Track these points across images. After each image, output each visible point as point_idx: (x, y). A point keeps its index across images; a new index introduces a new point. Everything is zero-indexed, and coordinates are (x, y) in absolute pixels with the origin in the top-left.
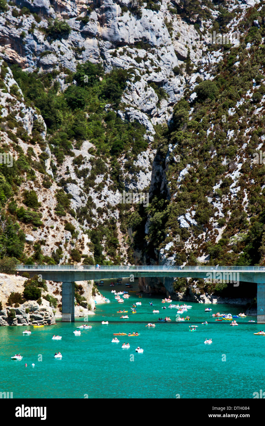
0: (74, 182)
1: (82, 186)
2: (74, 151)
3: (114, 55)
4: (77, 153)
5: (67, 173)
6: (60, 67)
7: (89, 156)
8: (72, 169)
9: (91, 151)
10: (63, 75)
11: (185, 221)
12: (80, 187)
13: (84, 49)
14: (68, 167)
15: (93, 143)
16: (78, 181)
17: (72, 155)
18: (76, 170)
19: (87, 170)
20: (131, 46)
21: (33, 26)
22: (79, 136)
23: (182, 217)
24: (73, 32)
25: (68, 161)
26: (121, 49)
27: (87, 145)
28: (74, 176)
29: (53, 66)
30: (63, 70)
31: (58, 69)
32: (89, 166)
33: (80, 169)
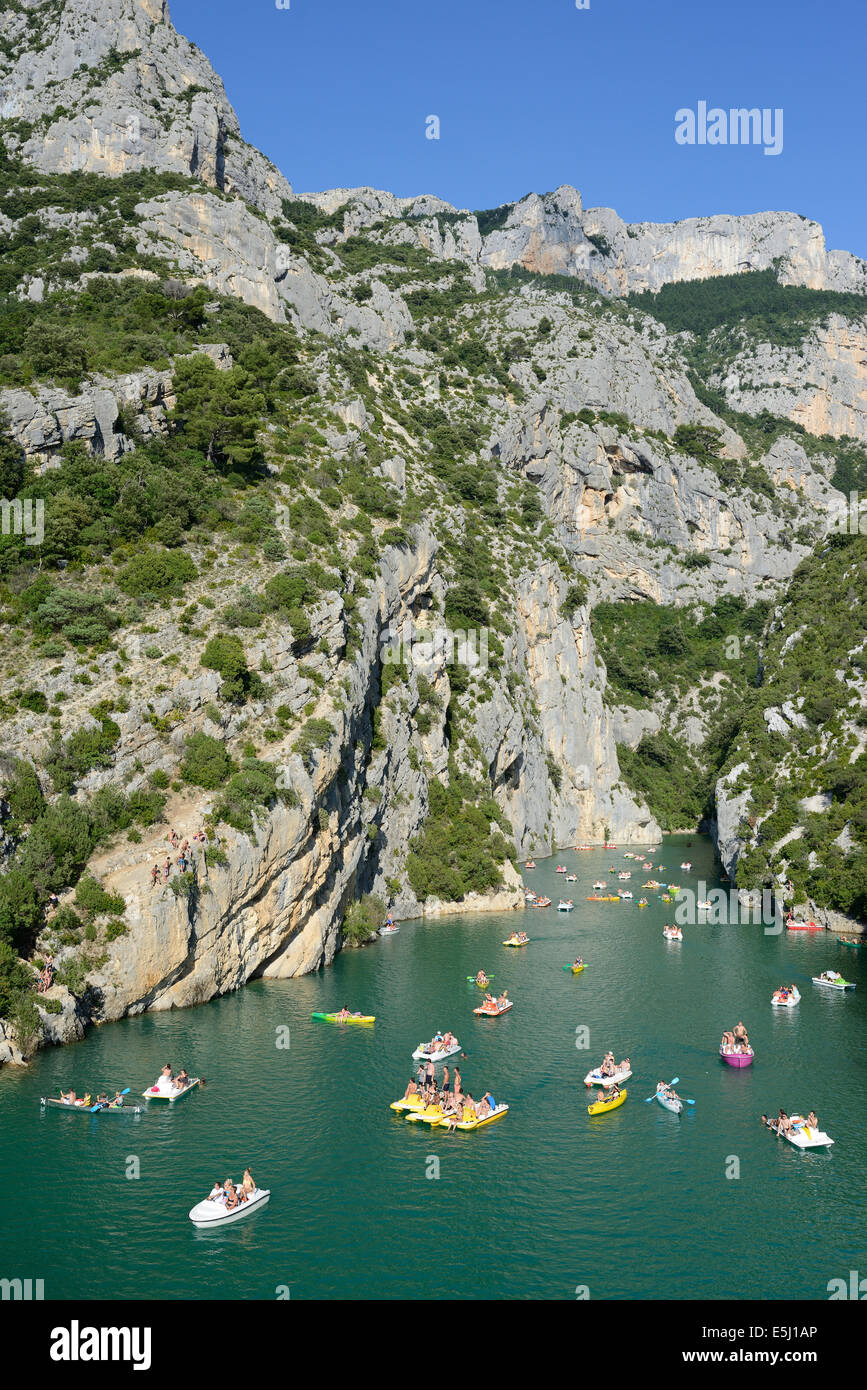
0: (697, 715)
1: (707, 720)
2: (702, 681)
3: (760, 588)
4: (704, 684)
5: (691, 705)
6: (699, 600)
7: (719, 687)
8: (696, 701)
9: (722, 683)
10: (701, 608)
11: (780, 718)
12: (704, 721)
13: (725, 582)
14: (691, 699)
15: (727, 674)
16: (702, 714)
17: (700, 686)
18: (701, 703)
19: (715, 703)
20: (780, 581)
21: (670, 558)
22: (710, 666)
23: (776, 709)
24: (713, 565)
25: (694, 693)
26: (767, 582)
27: (718, 676)
28: (697, 709)
29: (692, 599)
30: (701, 603)
31: (696, 602)
32: (718, 698)
33: (707, 701)
